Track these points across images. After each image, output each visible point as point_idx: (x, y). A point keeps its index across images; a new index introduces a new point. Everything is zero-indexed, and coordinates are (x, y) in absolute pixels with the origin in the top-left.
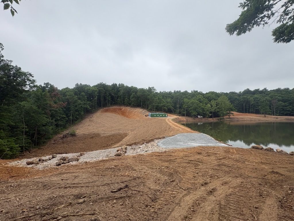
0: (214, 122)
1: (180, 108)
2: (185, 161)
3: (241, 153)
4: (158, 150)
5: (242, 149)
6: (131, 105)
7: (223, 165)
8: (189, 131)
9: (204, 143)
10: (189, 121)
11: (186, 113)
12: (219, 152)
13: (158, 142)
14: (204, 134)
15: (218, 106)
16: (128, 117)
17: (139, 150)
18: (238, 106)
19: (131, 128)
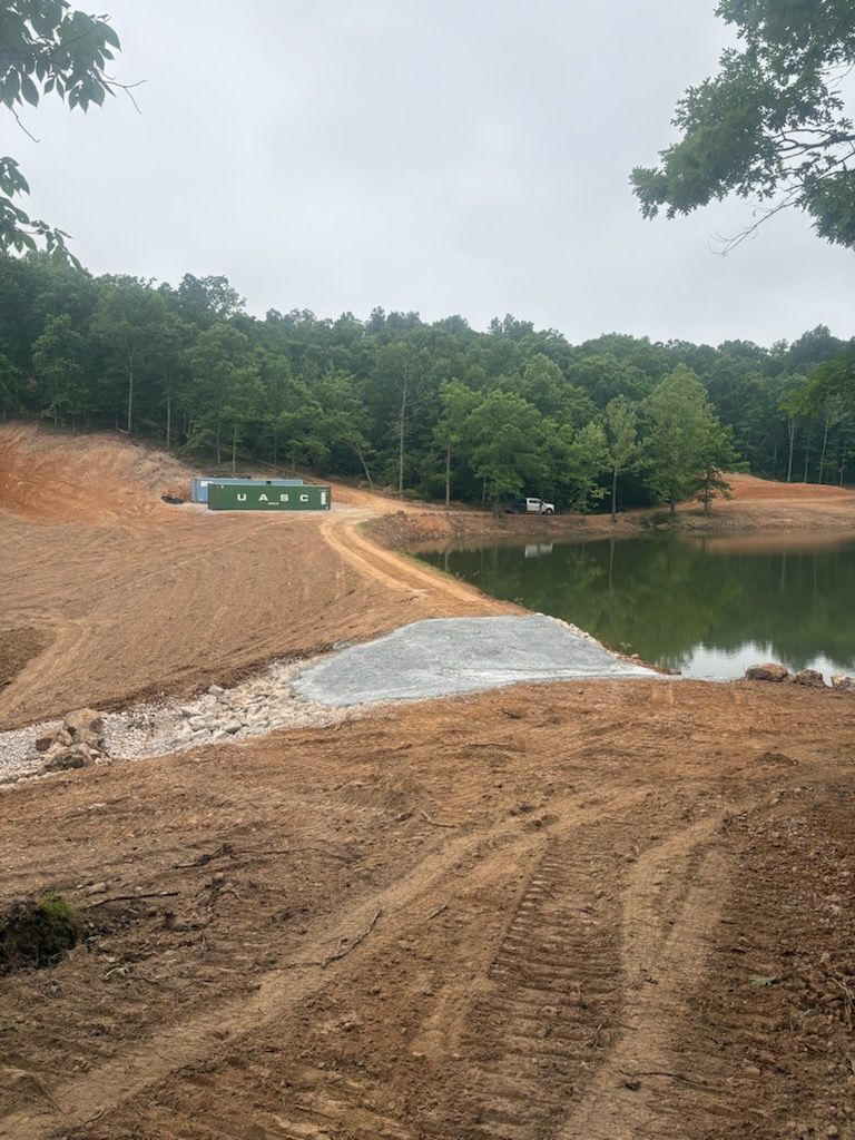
0: (622, 536)
1: (415, 442)
2: (450, 752)
3: (692, 702)
4: (302, 720)
5: (703, 683)
6: (47, 413)
7: (602, 751)
8: (470, 604)
9: (543, 665)
10: (473, 535)
11: (454, 482)
12: (604, 705)
13: (294, 679)
14: (551, 618)
15: (647, 440)
16: (24, 508)
17: (187, 729)
18: (763, 437)
19: (66, 593)
